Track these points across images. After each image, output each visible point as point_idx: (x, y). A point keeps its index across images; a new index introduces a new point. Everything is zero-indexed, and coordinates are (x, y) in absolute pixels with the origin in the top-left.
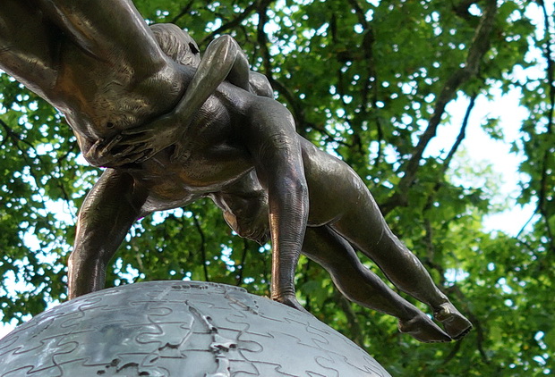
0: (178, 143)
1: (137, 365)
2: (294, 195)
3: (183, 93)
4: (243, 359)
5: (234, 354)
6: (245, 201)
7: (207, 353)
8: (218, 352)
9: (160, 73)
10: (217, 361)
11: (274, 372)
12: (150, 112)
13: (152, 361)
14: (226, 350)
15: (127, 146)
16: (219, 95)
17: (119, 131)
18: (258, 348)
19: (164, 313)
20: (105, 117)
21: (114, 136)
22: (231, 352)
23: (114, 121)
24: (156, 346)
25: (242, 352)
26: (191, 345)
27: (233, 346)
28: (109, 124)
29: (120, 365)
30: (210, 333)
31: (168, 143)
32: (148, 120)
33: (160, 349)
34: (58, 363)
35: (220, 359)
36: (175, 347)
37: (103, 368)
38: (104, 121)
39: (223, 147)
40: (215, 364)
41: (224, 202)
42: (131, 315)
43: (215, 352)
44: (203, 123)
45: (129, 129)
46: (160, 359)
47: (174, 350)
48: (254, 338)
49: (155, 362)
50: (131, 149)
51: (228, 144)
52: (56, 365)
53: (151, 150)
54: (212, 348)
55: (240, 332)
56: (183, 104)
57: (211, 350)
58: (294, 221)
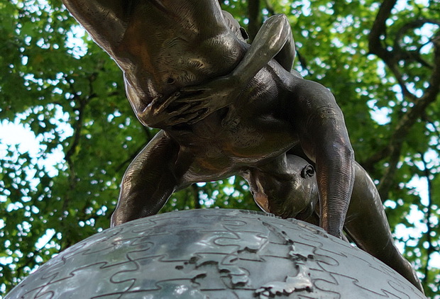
0: (232, 107)
1: (217, 263)
2: (343, 159)
3: (241, 58)
4: (321, 269)
5: (312, 264)
6: (279, 183)
7: (287, 260)
8: (297, 259)
9: (222, 36)
10: (297, 267)
11: (352, 285)
12: (210, 72)
13: (232, 261)
14: (305, 259)
15: (184, 104)
16: (270, 69)
17: (178, 89)
18: (333, 263)
19: (238, 224)
20: (168, 72)
21: (173, 93)
22: (309, 262)
23: (175, 77)
24: (234, 249)
25: (319, 263)
26: (269, 251)
27: (311, 257)
28: (170, 80)
29: (199, 262)
30: (286, 244)
31: (223, 104)
32: (206, 80)
33: (239, 252)
34: (133, 259)
35: (300, 265)
36: (254, 251)
37: (181, 264)
38: (165, 77)
39: (270, 118)
40: (295, 270)
41: (258, 183)
42: (206, 223)
43: (294, 260)
44: (255, 91)
45: (189, 86)
46: (239, 260)
47: (253, 254)
48: (329, 254)
49: (234, 263)
50: (187, 108)
51: (275, 116)
52: (131, 260)
53: (205, 110)
54: (291, 256)
55: (315, 247)
56: (241, 68)
57: (290, 257)
58: (343, 181)
